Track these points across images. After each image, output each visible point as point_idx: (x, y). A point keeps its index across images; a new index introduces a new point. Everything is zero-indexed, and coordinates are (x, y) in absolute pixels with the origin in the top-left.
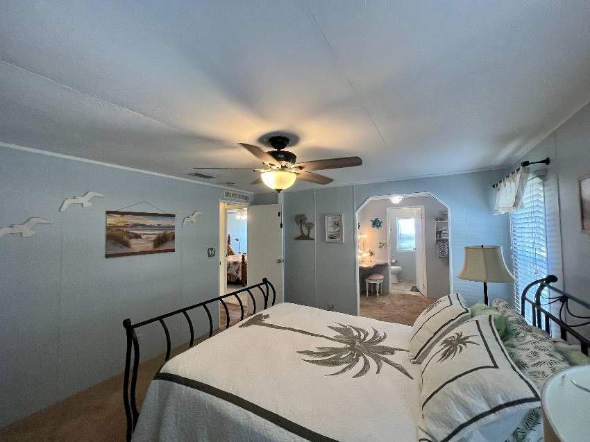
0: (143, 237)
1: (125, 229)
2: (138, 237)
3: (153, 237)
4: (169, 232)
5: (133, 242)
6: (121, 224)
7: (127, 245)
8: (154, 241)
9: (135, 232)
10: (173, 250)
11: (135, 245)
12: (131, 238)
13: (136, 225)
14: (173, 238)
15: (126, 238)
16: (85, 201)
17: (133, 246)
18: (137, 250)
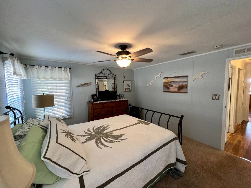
0: (174, 86)
1: (168, 83)
2: (172, 86)
3: (178, 86)
4: (184, 84)
5: (171, 88)
6: (167, 82)
7: (169, 88)
8: (178, 88)
9: (171, 84)
10: (186, 93)
11: (172, 89)
12: (170, 86)
13: (172, 82)
14: (187, 87)
15: (169, 86)
16: (159, 76)
17: (170, 89)
18: (172, 91)
